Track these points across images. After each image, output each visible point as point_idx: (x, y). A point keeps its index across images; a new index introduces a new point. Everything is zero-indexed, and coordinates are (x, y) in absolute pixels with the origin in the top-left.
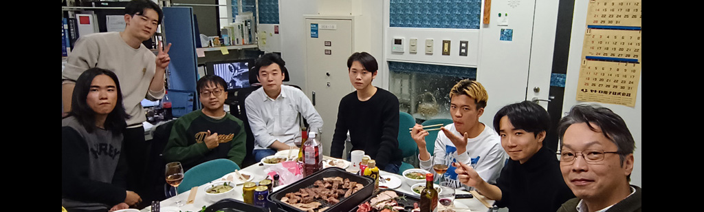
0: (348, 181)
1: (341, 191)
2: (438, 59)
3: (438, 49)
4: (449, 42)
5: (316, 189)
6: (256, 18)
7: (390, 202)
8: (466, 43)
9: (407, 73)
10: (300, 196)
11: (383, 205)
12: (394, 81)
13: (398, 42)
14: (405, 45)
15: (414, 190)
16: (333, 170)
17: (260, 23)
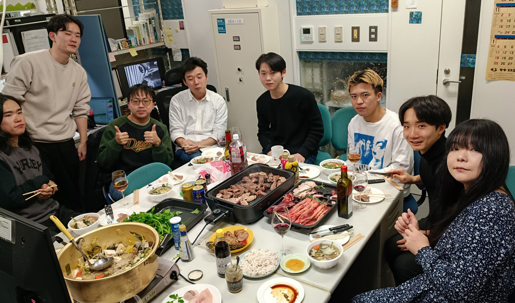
0: (271, 175)
1: (268, 185)
2: (348, 46)
3: (347, 35)
4: (358, 28)
5: (245, 184)
6: (159, 14)
7: (311, 191)
8: (376, 28)
9: (318, 62)
10: (232, 191)
11: (304, 194)
12: (305, 71)
13: (307, 31)
14: (314, 35)
15: (331, 179)
16: (257, 166)
17: (164, 19)
